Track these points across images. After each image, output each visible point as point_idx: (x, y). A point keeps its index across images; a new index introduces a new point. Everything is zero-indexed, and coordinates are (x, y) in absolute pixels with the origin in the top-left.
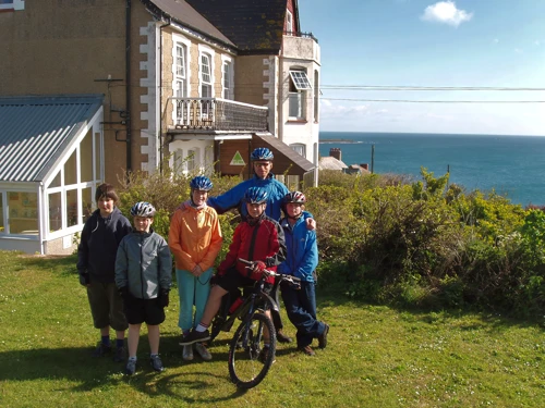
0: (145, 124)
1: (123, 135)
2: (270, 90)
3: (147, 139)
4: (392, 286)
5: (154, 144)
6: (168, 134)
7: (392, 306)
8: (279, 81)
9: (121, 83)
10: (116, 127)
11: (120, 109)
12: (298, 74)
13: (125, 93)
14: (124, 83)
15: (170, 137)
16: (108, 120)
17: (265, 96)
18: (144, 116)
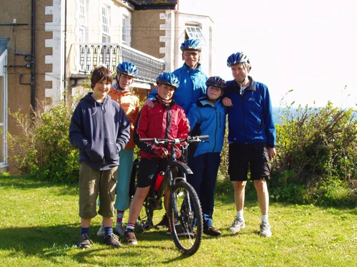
0: (49, 68)
1: (27, 78)
2: (166, 44)
3: (51, 82)
4: (315, 189)
5: (58, 88)
6: (71, 79)
7: (317, 205)
8: (175, 36)
9: (25, 27)
10: (20, 71)
11: (24, 53)
12: (193, 29)
13: (30, 37)
14: (29, 27)
15: (73, 82)
16: (12, 64)
17: (162, 50)
18: (48, 59)
